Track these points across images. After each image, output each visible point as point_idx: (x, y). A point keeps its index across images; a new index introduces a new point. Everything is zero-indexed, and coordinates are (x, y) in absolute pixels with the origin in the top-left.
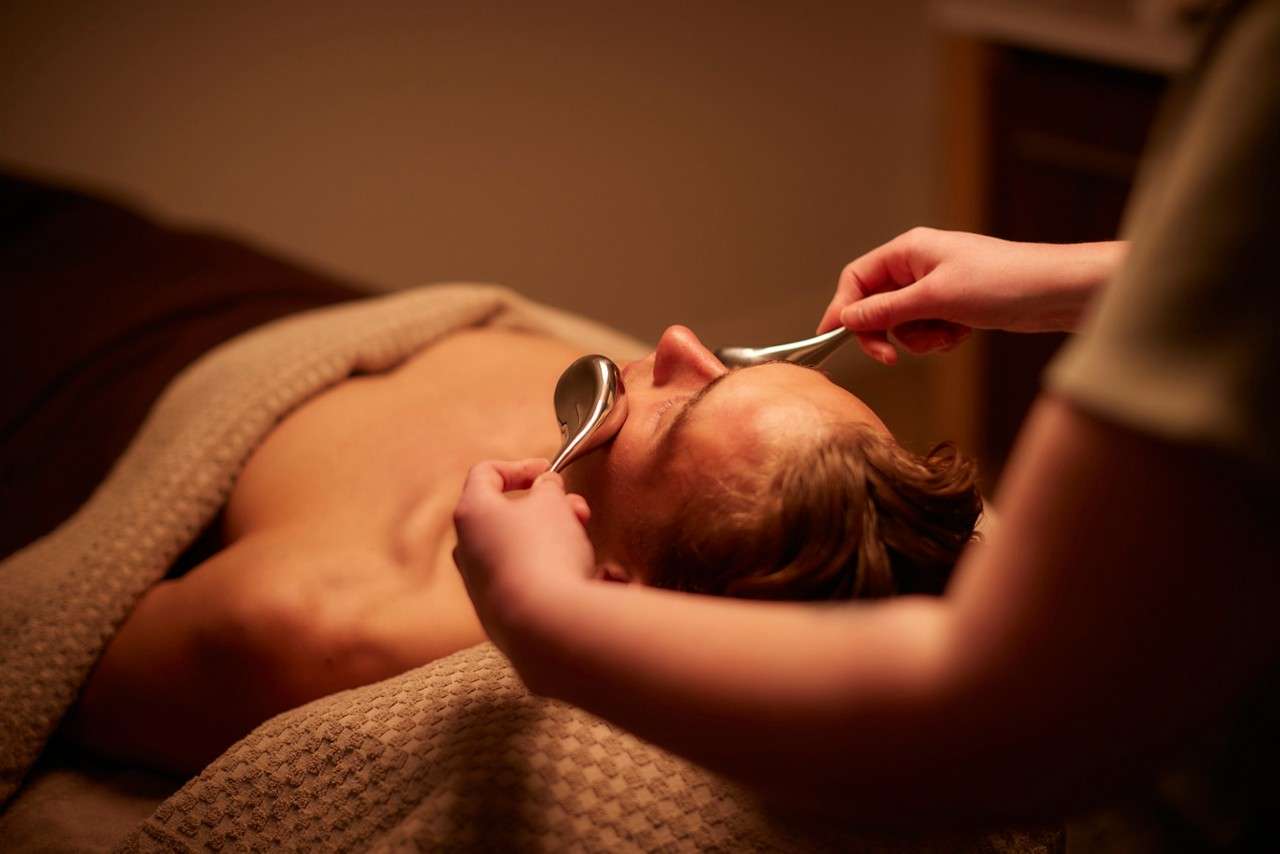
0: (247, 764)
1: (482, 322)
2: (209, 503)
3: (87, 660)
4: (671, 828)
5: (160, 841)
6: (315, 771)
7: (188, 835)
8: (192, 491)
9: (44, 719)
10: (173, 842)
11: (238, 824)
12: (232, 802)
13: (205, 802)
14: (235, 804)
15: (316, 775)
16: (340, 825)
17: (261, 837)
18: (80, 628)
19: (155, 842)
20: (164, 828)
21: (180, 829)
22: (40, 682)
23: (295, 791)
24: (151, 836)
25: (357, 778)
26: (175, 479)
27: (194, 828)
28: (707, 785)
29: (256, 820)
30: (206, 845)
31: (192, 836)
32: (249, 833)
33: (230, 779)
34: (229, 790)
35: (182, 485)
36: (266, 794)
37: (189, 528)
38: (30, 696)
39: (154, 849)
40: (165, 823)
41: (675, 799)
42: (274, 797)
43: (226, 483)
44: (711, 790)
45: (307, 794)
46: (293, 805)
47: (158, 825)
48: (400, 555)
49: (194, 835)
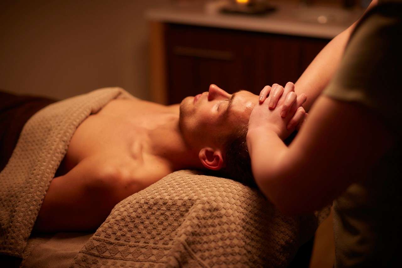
0: (120, 215)
1: (115, 98)
2: (63, 154)
3: (41, 202)
4: (251, 206)
5: (100, 241)
6: (145, 212)
7: (109, 238)
8: (58, 150)
9: (33, 221)
10: (105, 240)
11: (124, 231)
12: (120, 226)
13: (111, 228)
14: (121, 226)
15: (146, 213)
16: (160, 223)
17: (134, 233)
18: (38, 193)
19: (99, 242)
20: (100, 237)
21: (105, 237)
22: (31, 210)
23: (141, 218)
24: (96, 240)
25: (162, 210)
26: (53, 147)
27: (110, 235)
28: (254, 195)
29: (130, 229)
30: (115, 239)
31: (110, 238)
32: (128, 233)
33: (116, 220)
34: (118, 223)
35: (56, 149)
36: (130, 221)
37: (59, 161)
38: (28, 215)
39: (99, 244)
40: (100, 236)
41: (249, 199)
42: (134, 221)
43: (67, 148)
44: (255, 196)
45: (145, 218)
46: (141, 222)
47: (98, 237)
48: (134, 157)
49: (111, 237)
